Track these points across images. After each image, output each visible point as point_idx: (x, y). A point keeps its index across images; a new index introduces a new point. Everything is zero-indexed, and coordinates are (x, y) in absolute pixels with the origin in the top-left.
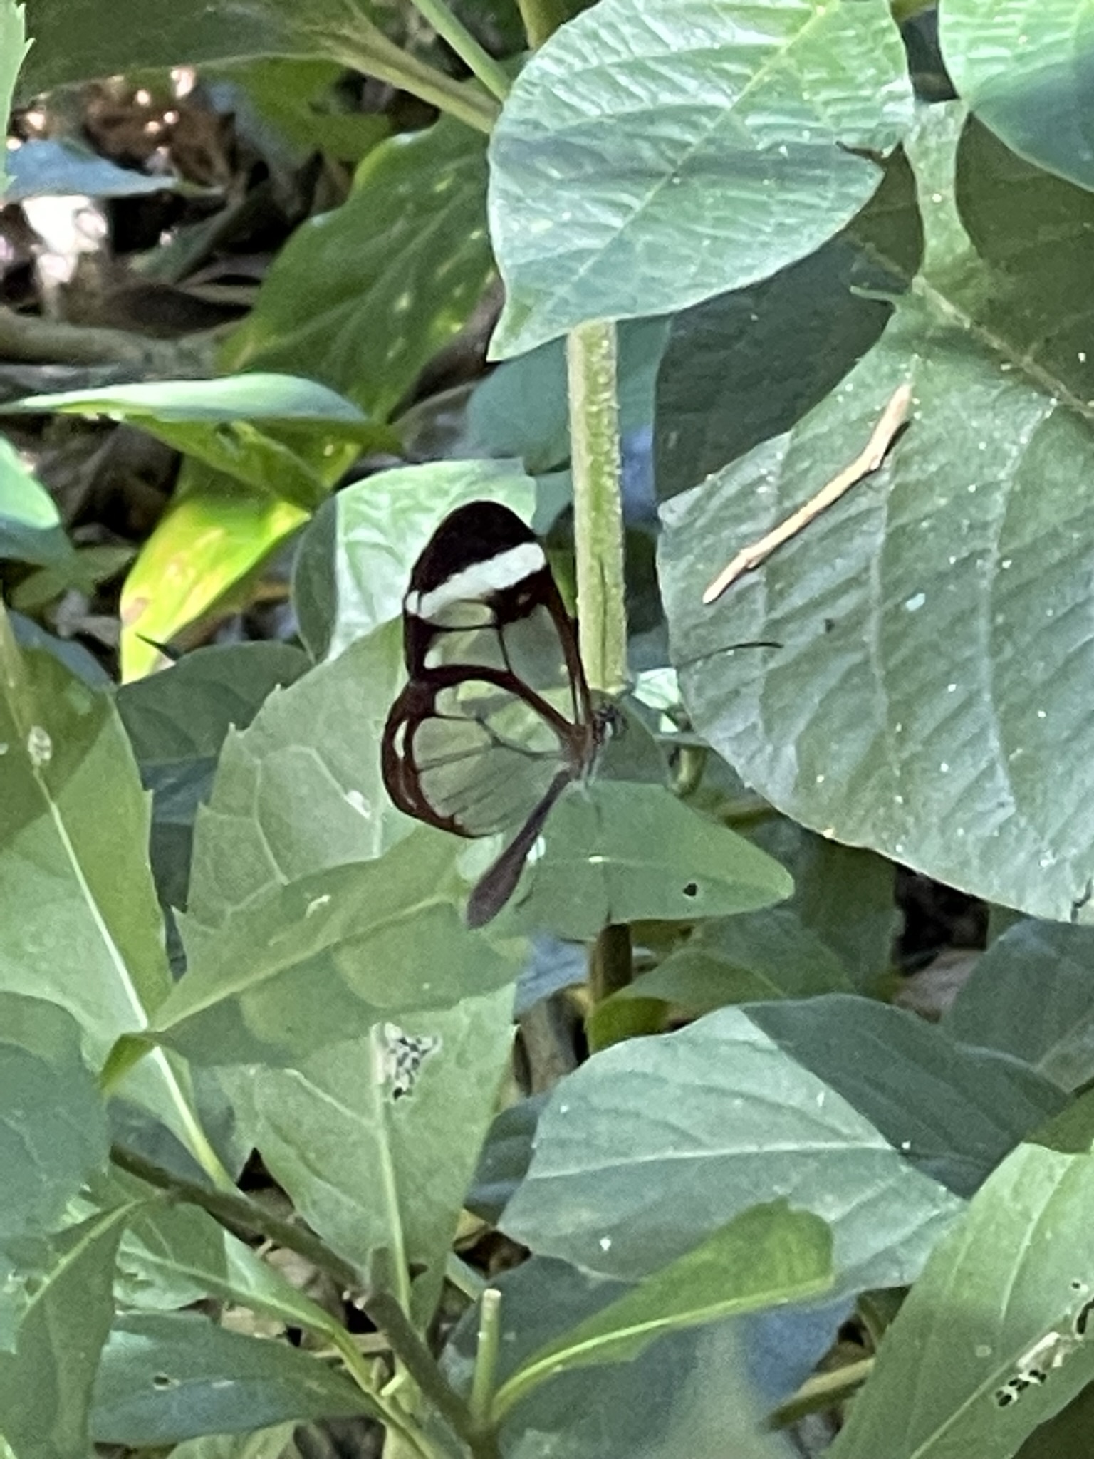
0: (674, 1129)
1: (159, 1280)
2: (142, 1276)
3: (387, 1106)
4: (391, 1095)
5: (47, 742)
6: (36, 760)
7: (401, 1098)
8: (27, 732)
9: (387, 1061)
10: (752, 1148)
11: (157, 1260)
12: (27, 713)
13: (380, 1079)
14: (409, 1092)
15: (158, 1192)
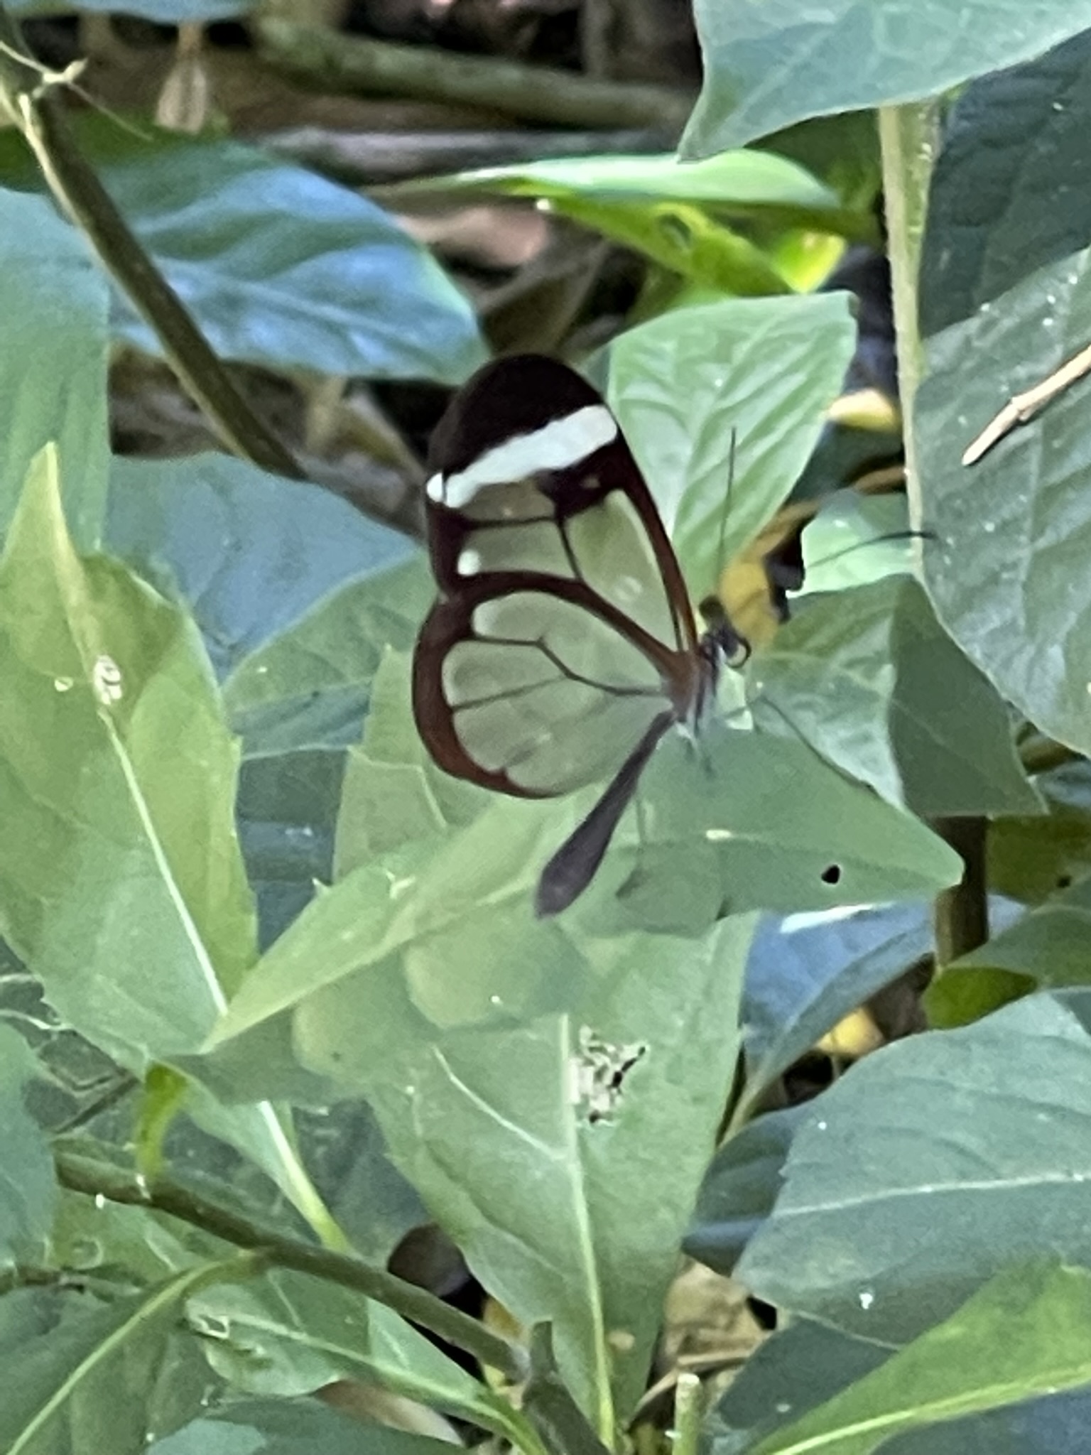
0: (962, 1151)
1: (279, 1355)
2: (260, 1351)
3: (581, 1135)
4: (586, 1121)
5: (116, 676)
6: (105, 699)
7: (601, 1122)
8: (93, 663)
9: (582, 1076)
10: (1056, 1177)
11: (281, 1330)
12: (93, 638)
13: (575, 1098)
14: (609, 1117)
15: (244, 1254)
